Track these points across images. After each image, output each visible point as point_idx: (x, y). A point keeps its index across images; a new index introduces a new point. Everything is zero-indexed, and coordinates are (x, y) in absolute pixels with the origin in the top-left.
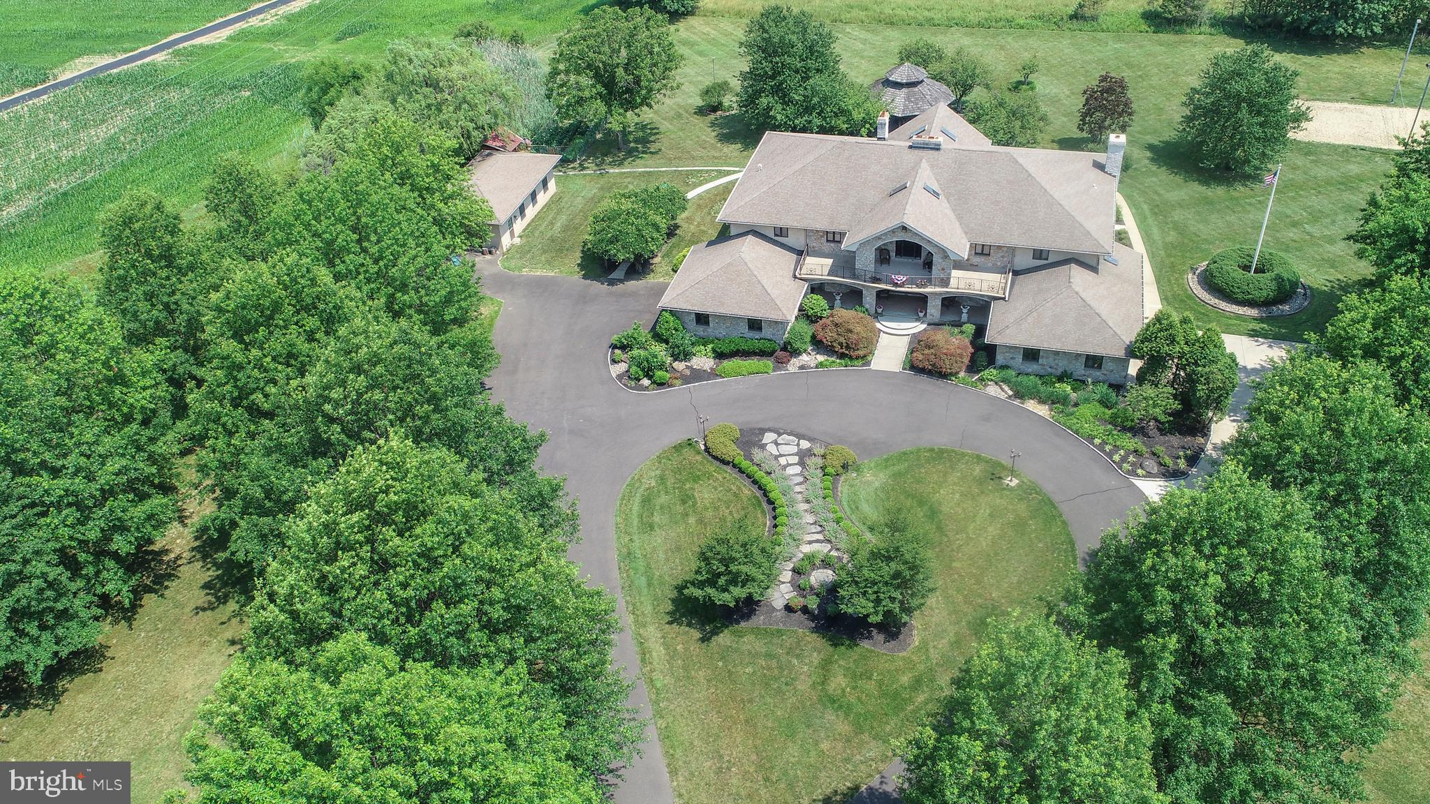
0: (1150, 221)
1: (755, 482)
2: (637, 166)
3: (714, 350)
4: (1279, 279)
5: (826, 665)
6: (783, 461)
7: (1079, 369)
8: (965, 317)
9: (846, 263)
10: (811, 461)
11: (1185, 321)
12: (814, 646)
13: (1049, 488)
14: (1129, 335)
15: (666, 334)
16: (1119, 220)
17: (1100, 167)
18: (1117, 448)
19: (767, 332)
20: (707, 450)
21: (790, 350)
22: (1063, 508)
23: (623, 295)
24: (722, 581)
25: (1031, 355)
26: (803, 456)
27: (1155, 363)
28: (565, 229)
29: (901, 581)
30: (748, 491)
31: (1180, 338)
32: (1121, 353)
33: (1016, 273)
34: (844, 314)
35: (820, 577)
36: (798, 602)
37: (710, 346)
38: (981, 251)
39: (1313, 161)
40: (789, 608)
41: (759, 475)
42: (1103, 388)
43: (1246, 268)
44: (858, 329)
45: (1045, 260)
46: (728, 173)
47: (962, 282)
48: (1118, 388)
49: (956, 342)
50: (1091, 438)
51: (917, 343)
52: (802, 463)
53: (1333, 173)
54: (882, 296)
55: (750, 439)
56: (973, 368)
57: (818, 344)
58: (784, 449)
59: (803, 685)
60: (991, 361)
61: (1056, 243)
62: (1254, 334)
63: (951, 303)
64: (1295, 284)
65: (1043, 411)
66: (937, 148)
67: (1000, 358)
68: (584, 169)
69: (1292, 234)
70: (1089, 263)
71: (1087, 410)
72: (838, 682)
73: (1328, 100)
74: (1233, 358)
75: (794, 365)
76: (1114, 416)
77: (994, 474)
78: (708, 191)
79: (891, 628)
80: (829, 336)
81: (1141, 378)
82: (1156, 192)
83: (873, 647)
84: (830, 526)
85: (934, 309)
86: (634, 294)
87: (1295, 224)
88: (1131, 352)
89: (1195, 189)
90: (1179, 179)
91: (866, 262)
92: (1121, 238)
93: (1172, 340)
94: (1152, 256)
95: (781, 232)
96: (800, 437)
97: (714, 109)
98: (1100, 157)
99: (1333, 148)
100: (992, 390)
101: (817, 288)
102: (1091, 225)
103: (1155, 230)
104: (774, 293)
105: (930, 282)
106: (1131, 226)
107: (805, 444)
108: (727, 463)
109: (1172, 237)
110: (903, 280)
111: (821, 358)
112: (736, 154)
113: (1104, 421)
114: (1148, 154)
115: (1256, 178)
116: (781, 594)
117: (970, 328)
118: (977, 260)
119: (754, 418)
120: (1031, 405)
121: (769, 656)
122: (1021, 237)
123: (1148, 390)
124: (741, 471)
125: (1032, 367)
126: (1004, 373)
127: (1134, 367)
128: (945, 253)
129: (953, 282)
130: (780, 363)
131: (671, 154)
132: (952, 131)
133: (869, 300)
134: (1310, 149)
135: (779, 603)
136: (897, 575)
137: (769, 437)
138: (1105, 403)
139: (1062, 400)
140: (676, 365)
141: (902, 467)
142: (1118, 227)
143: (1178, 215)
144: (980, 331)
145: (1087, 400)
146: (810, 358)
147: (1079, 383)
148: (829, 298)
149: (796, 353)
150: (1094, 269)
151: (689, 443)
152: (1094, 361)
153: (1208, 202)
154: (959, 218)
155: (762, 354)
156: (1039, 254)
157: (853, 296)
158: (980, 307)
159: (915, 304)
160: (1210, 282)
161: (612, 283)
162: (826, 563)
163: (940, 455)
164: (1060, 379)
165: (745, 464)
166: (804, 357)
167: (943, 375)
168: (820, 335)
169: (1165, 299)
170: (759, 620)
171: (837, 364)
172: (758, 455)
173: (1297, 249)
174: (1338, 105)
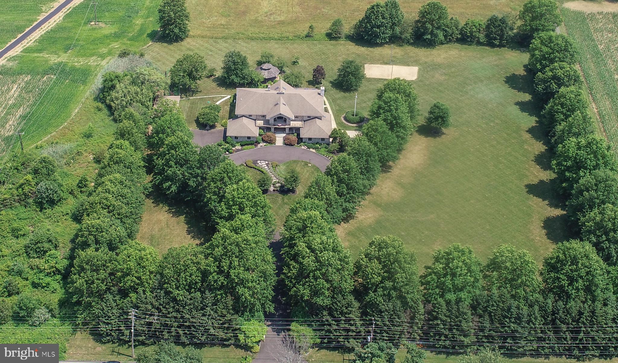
0: (332, 104)
1: (259, 170)
2: (197, 96)
3: (240, 144)
4: (360, 117)
5: (283, 198)
6: (263, 166)
7: (320, 141)
8: (294, 132)
9: (267, 122)
10: (269, 165)
11: (339, 130)
12: (280, 197)
13: (317, 165)
14: (329, 134)
15: (229, 142)
16: (325, 104)
17: (319, 94)
18: (329, 156)
19: (251, 139)
20: (247, 165)
21: (257, 143)
22: (320, 169)
23: (212, 133)
24: (263, 185)
25: (310, 139)
26: (267, 165)
27: (335, 139)
28: (187, 117)
29: (295, 181)
30: (258, 172)
31: (339, 133)
32: (328, 137)
33: (304, 121)
34: (269, 134)
35: (278, 185)
36: (275, 189)
37: (239, 144)
38: (296, 117)
39: (370, 84)
40: (274, 190)
41: (260, 169)
42: (325, 145)
43: (353, 115)
44: (272, 137)
45: (310, 118)
46: (224, 97)
47: (294, 124)
48: (328, 144)
49: (294, 137)
50: (324, 155)
51: (285, 139)
52: (267, 166)
53: (374, 87)
54: (275, 128)
55: (255, 162)
56: (298, 144)
57: (264, 141)
58: (263, 164)
59: (280, 202)
60: (302, 141)
61: (313, 114)
62: (356, 130)
63: (291, 129)
64: (364, 118)
65: (314, 151)
66: (283, 93)
67: (304, 141)
68: (182, 98)
69: (364, 105)
70: (320, 118)
71: (323, 150)
72: (286, 200)
73: (375, 64)
74: (349, 136)
75: (259, 146)
76: (328, 150)
77: (306, 164)
78: (221, 103)
79: (293, 191)
80: (266, 139)
81: (332, 142)
82: (333, 96)
83: (291, 194)
84: (278, 176)
85: (287, 131)
86: (214, 133)
87: (365, 102)
88: (330, 137)
89: (342, 94)
90: (338, 91)
91: (272, 121)
92: (326, 110)
93: (337, 134)
94: (333, 113)
95: (250, 116)
96: (265, 161)
97: (211, 76)
98: (319, 91)
99: (375, 79)
100: (303, 147)
101: (260, 128)
102: (319, 110)
103: (334, 106)
104: (253, 130)
105: (286, 125)
106: (328, 106)
107: (267, 162)
108: (252, 168)
109: (337, 108)
110: (280, 125)
111: (265, 144)
112: (223, 91)
113: (326, 151)
114: (331, 85)
115: (356, 90)
116: (272, 188)
117: (296, 134)
118: (296, 119)
119: (255, 158)
120: (311, 150)
121: (272, 199)
122: (305, 114)
123: (334, 144)
124: (255, 169)
125: (311, 142)
126: (305, 143)
127: (331, 140)
128: (289, 119)
129: (291, 125)
130: (256, 146)
131: (205, 92)
132: (285, 87)
133: (273, 130)
134: (370, 80)
135: (272, 190)
136: (294, 180)
137: (259, 162)
138: (326, 148)
139: (318, 148)
140: (233, 148)
141: (288, 164)
142: (325, 106)
143: (338, 102)
144: (298, 135)
145: (322, 148)
146: (262, 144)
147: (320, 144)
148: (263, 130)
149: (259, 143)
150: (321, 119)
151: (242, 165)
152: (323, 139)
153: (345, 97)
154: (291, 110)
155: (252, 144)
156: (309, 117)
157: (269, 129)
158: (298, 130)
159: (283, 130)
160: (345, 119)
161: (208, 130)
162: (278, 183)
163: (295, 161)
164: (316, 144)
165: (256, 167)
166: (261, 144)
167: (292, 145)
168: (264, 139)
169: (337, 124)
170: (269, 193)
171: (269, 145)
172: (258, 165)
173: (366, 109)
174: (377, 65)
